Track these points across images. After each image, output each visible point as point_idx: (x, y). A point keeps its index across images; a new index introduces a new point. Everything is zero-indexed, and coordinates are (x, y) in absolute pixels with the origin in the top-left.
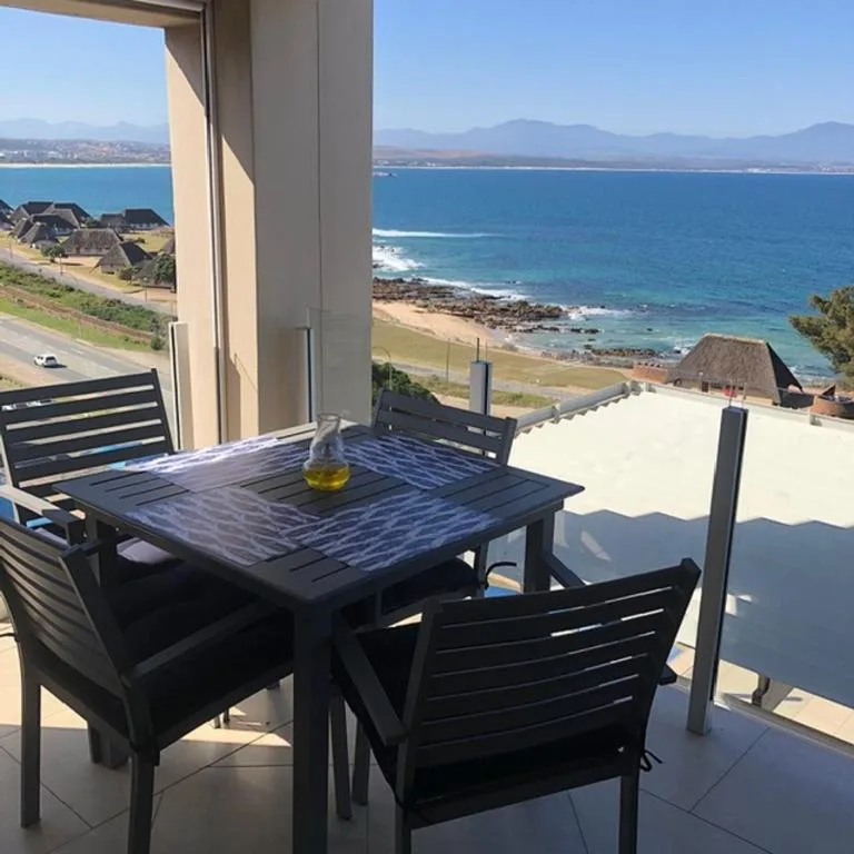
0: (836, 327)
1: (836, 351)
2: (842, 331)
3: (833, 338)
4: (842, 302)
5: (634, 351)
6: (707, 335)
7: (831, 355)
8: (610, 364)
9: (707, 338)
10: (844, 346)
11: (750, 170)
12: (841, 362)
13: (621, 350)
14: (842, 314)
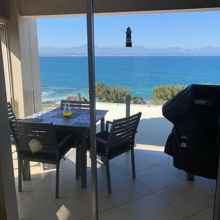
0: (98, 91)
1: (99, 97)
2: (99, 92)
3: (98, 94)
4: (99, 85)
5: (50, 102)
6: (69, 96)
7: (98, 98)
8: (45, 106)
9: (69, 97)
10: (100, 95)
11: (71, 56)
12: (100, 99)
13: (47, 102)
14: (99, 88)
